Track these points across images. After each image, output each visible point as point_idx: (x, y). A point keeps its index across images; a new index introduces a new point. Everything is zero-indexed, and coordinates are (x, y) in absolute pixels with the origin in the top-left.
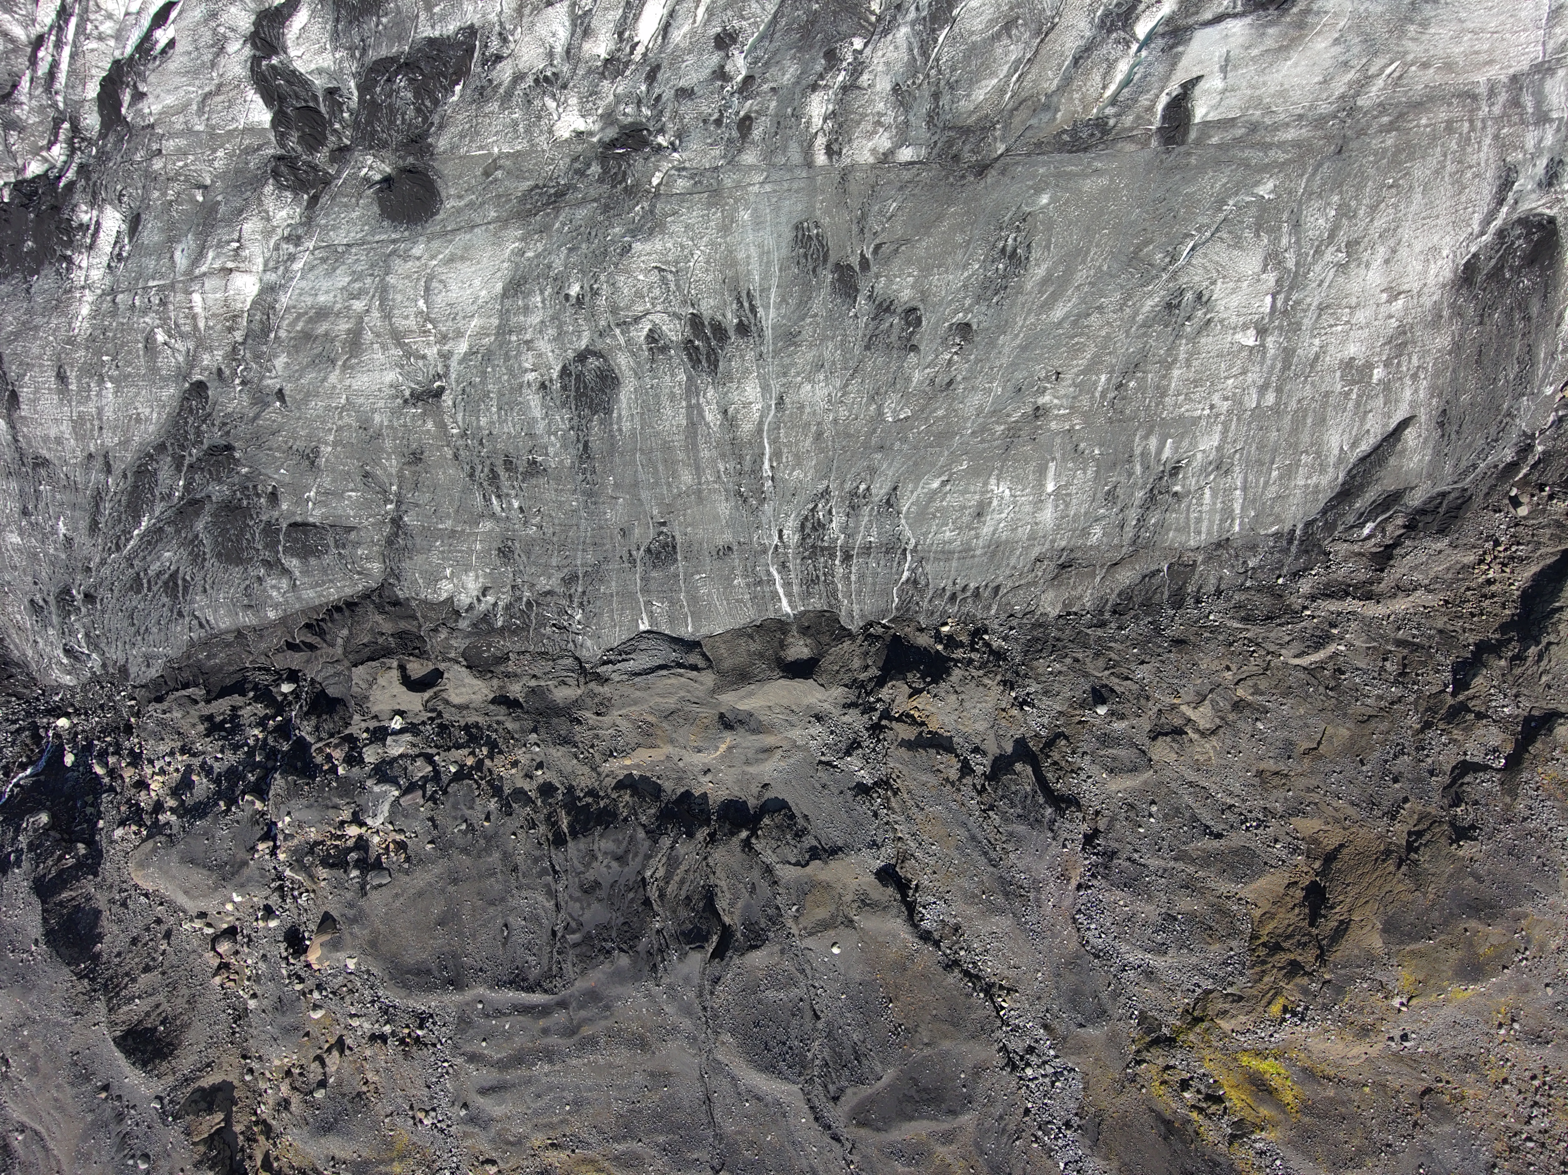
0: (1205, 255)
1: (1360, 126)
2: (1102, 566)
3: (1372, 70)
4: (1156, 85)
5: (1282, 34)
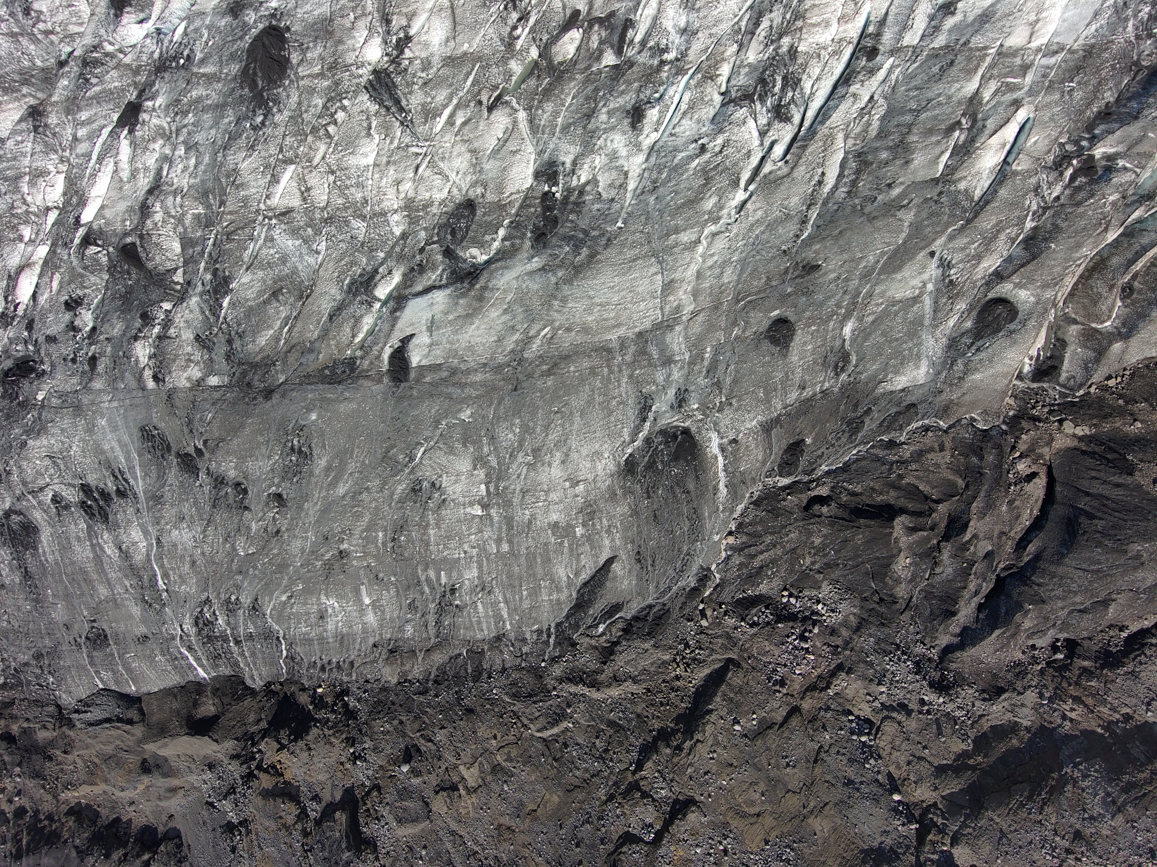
0: (430, 459)
1: (527, 372)
2: (420, 651)
3: (532, 333)
4: (382, 340)
5: (469, 305)
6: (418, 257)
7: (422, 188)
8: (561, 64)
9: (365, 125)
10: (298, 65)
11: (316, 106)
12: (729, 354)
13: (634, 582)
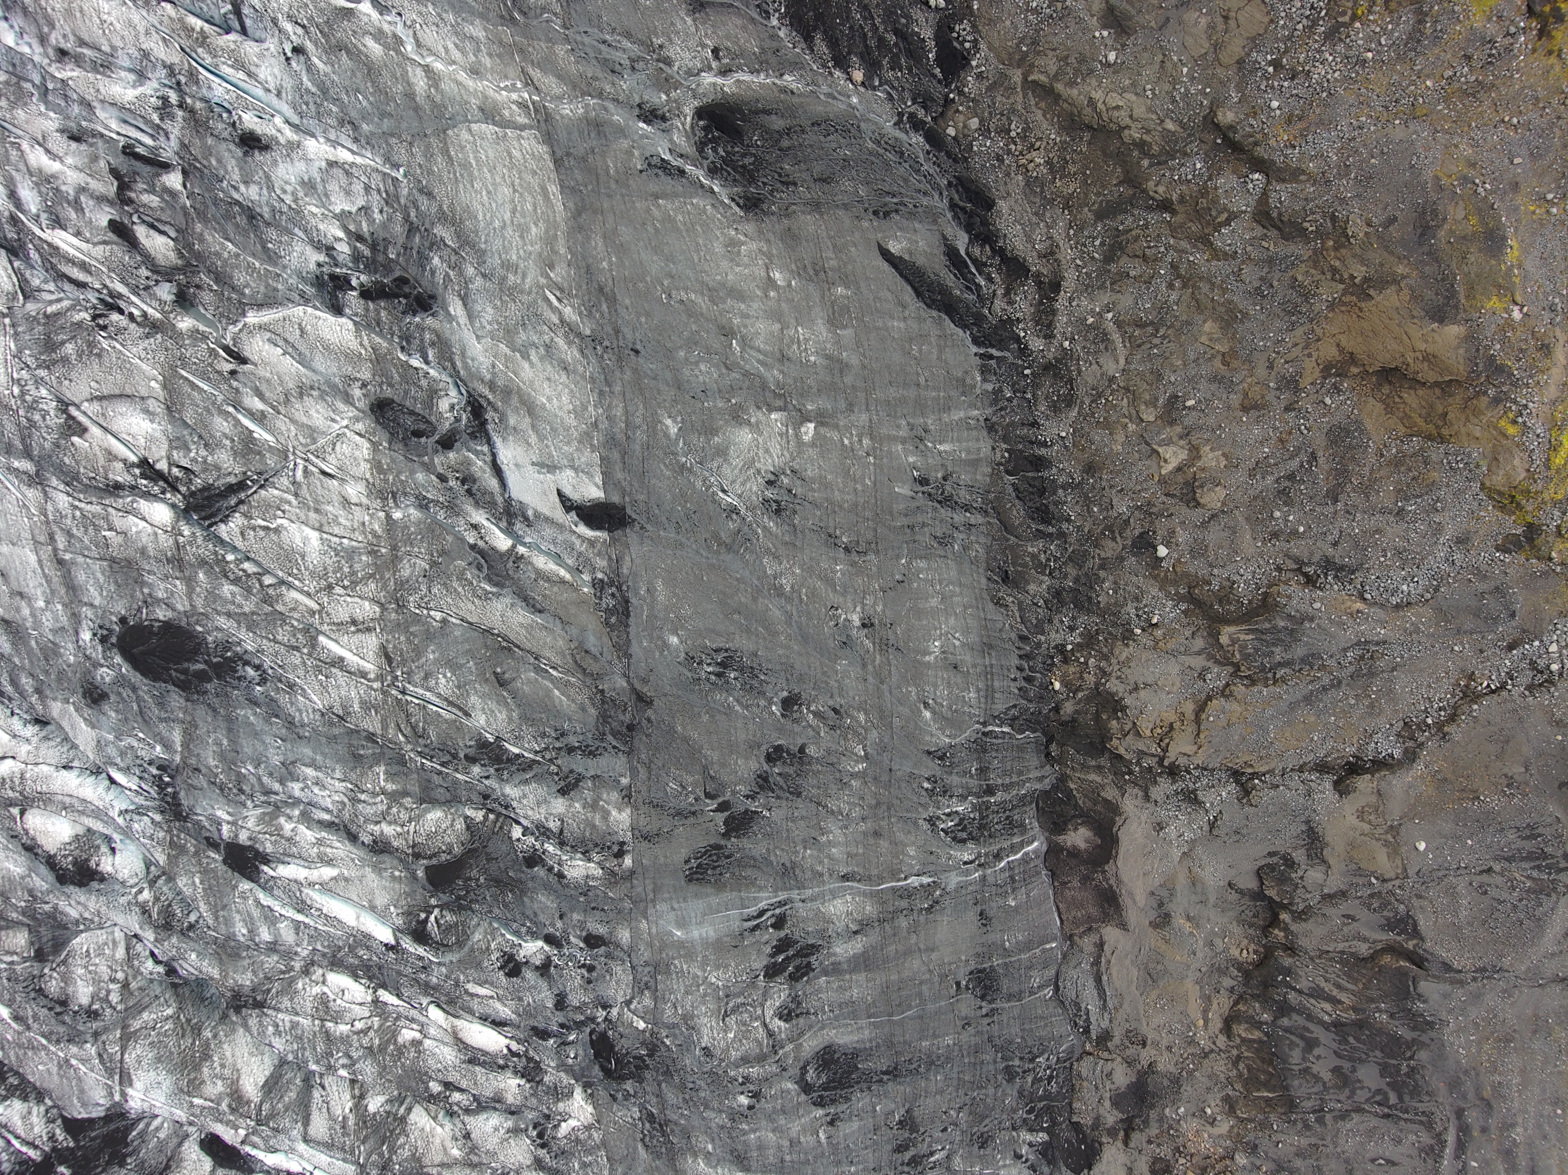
1: (612, 332)
3: (555, 319)
4: (567, 535)
5: (516, 411)
6: (452, 483)
7: (354, 471)
8: (181, 255)
9: (262, 533)
10: (174, 610)
11: (233, 594)
12: (587, 40)
13: (917, 225)
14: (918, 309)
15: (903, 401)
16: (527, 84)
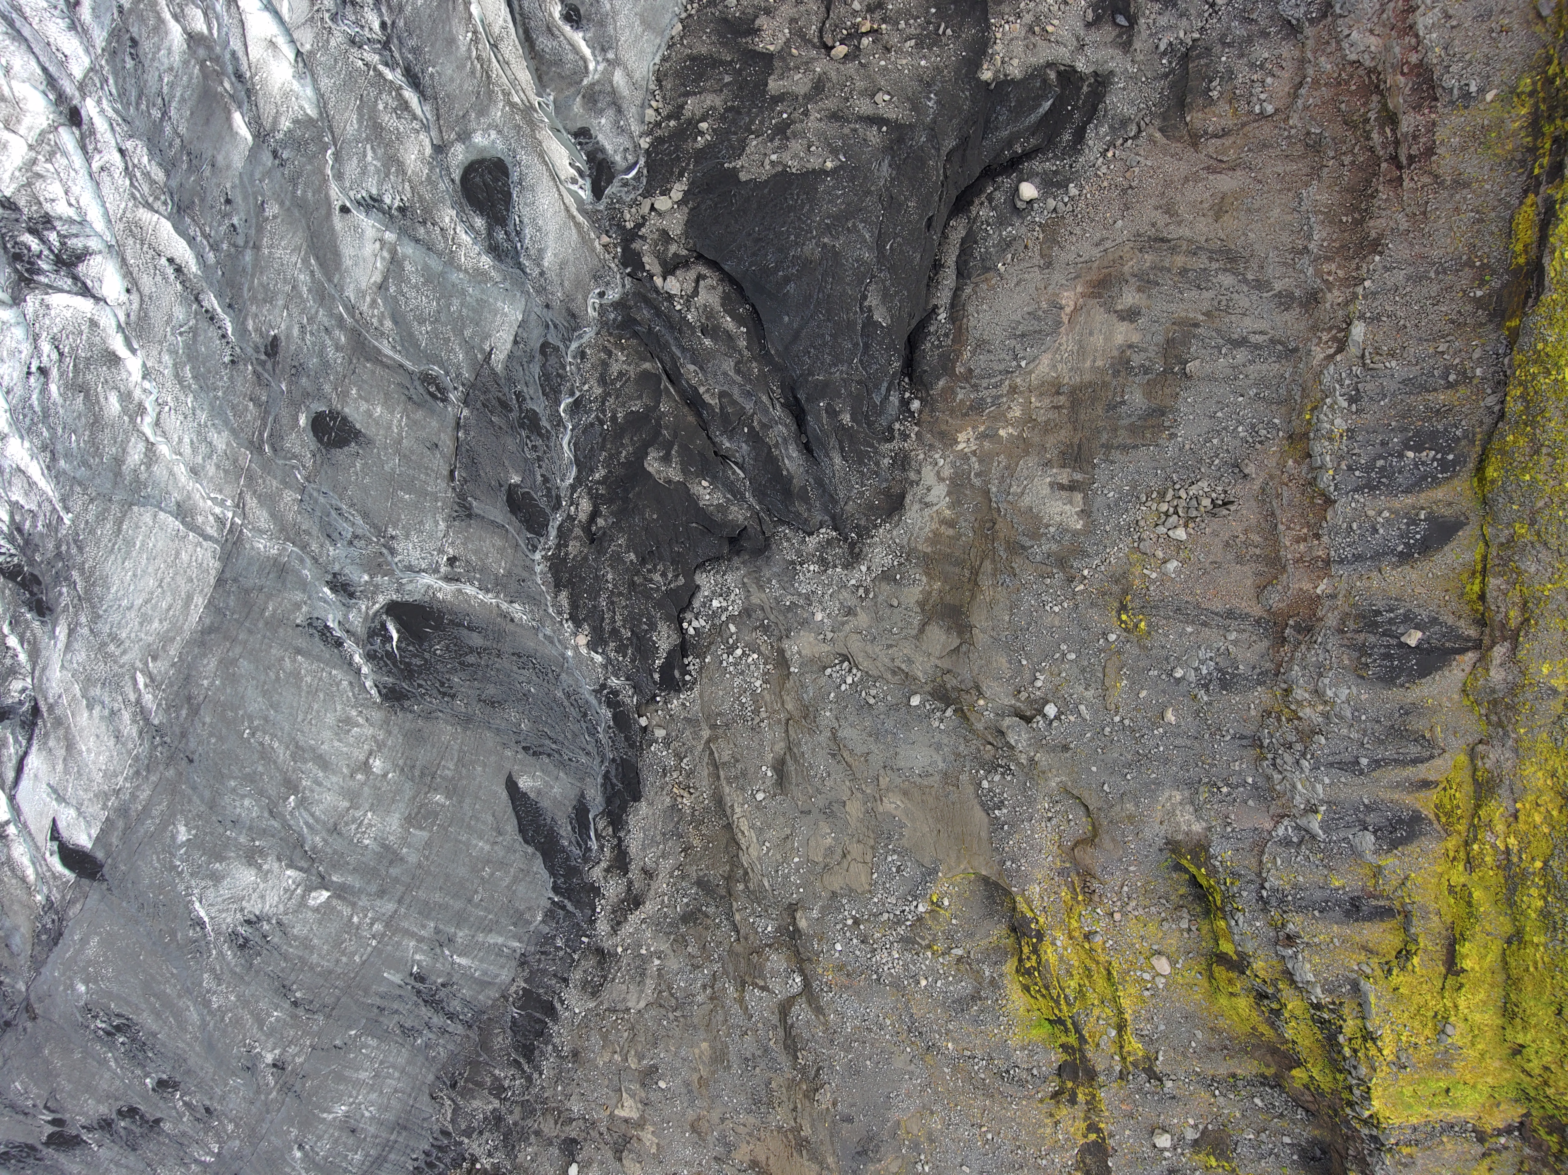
5: (58, 739)
12: (322, 500)
13: (561, 774)
14: (514, 841)
15: (445, 907)
16: (238, 506)
